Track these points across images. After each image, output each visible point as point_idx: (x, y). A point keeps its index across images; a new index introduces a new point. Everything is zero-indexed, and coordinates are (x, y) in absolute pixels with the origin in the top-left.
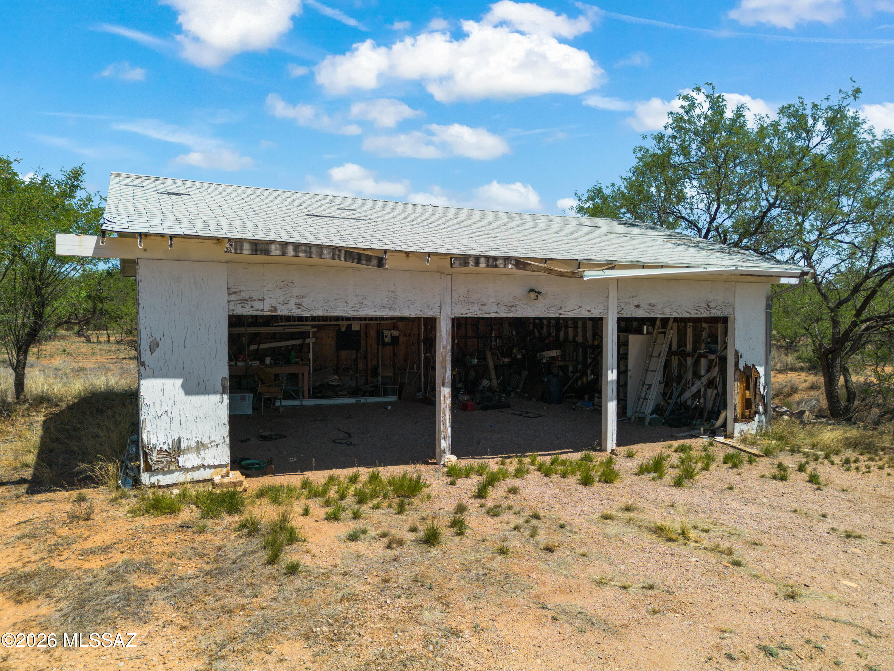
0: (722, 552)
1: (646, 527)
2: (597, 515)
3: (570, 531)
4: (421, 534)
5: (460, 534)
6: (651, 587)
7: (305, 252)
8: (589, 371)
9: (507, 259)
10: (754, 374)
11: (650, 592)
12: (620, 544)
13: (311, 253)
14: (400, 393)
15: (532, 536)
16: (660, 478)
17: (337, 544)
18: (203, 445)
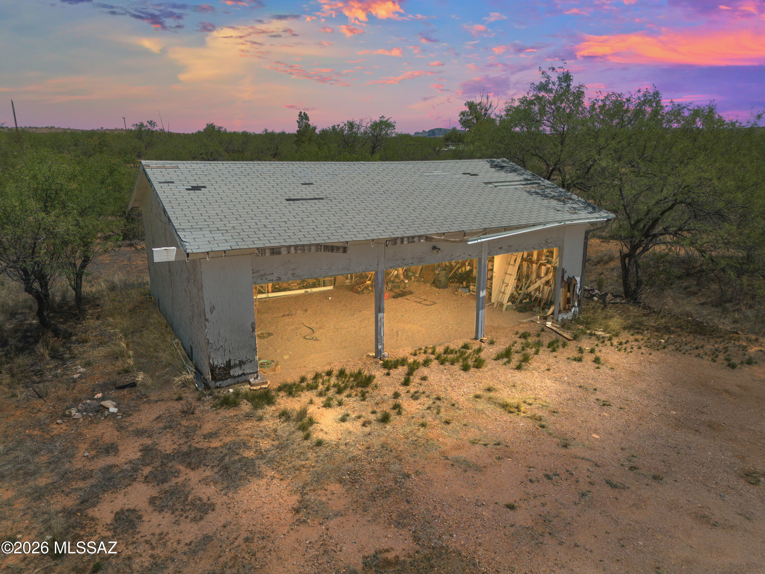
0: (536, 419)
1: (498, 404)
2: (471, 396)
3: (458, 408)
4: (379, 415)
5: (399, 413)
6: (499, 444)
7: (301, 249)
8: (467, 263)
9: (420, 237)
10: (573, 282)
11: (498, 447)
12: (484, 416)
13: (304, 250)
14: (334, 283)
15: (438, 413)
16: (509, 362)
17: (335, 424)
18: (243, 362)
